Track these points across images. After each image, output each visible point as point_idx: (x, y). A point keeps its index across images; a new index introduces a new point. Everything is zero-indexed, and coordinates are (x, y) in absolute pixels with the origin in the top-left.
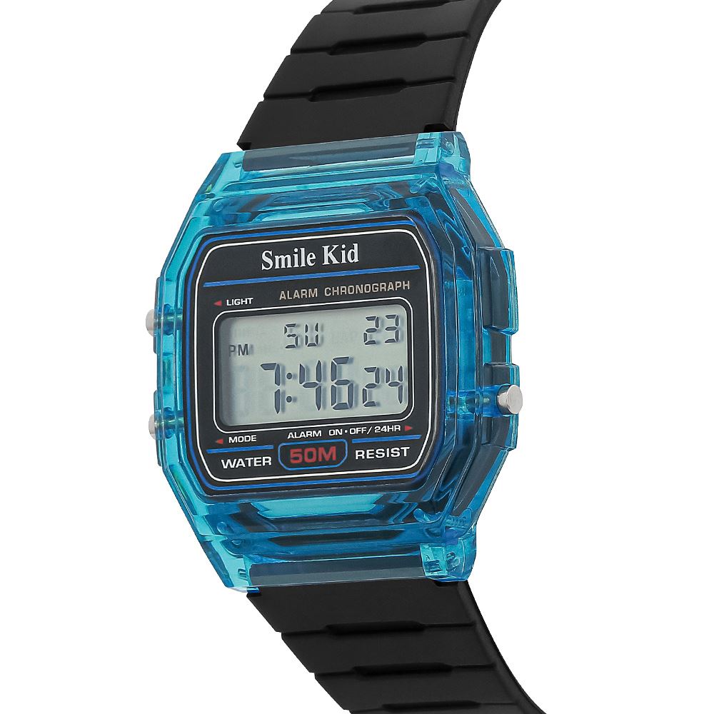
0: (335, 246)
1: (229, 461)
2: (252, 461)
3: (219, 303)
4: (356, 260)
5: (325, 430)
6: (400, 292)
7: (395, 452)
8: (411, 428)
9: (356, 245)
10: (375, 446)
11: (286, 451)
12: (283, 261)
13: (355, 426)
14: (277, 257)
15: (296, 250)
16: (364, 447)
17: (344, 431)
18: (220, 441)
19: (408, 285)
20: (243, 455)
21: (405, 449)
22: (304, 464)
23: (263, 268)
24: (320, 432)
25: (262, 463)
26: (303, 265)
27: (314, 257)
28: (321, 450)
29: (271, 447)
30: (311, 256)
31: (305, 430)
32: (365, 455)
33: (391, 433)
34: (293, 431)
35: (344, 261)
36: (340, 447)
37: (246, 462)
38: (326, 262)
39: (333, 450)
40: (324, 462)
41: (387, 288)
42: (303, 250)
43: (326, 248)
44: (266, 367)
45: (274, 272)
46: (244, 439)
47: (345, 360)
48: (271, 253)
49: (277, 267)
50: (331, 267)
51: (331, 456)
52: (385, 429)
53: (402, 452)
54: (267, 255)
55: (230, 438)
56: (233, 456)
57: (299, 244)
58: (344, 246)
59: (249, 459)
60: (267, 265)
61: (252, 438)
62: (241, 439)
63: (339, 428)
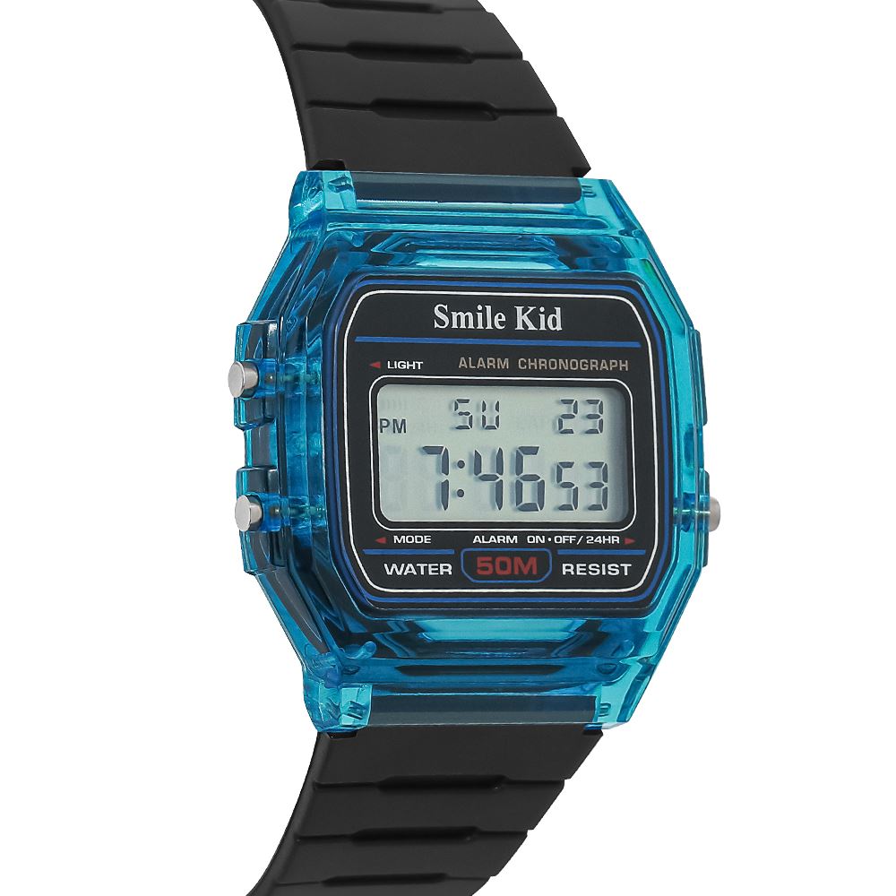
0: (532, 308)
1: (394, 566)
2: (426, 568)
3: (377, 365)
4: (559, 328)
5: (522, 536)
6: (615, 373)
7: (613, 570)
8: (632, 541)
9: (558, 309)
10: (587, 560)
11: (471, 558)
12: (462, 319)
13: (562, 534)
14: (455, 315)
15: (480, 308)
16: (575, 560)
17: (546, 539)
18: (383, 541)
19: (626, 365)
20: (415, 560)
21: (626, 566)
22: (494, 576)
23: (436, 325)
24: (515, 537)
25: (439, 571)
26: (489, 327)
27: (504, 319)
28: (518, 560)
29: (452, 552)
30: (500, 317)
31: (496, 534)
32: (575, 570)
33: (607, 546)
34: (480, 534)
35: (543, 328)
36: (542, 558)
37: (418, 569)
38: (520, 327)
39: (533, 561)
40: (521, 576)
41: (599, 366)
42: (489, 308)
43: (519, 309)
44: (429, 450)
45: (450, 332)
46: (415, 539)
47: (533, 451)
48: (446, 307)
49: (455, 326)
50: (526, 334)
51: (531, 569)
52: (599, 540)
53: (622, 569)
54: (441, 310)
55: (396, 538)
56: (400, 560)
57: (485, 301)
58: (542, 309)
59: (422, 566)
60: (442, 323)
61: (426, 539)
62: (410, 539)
63: (541, 534)
